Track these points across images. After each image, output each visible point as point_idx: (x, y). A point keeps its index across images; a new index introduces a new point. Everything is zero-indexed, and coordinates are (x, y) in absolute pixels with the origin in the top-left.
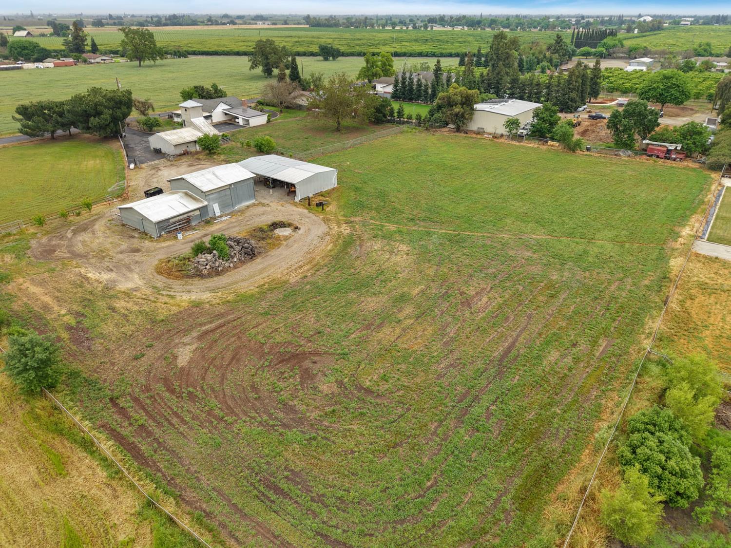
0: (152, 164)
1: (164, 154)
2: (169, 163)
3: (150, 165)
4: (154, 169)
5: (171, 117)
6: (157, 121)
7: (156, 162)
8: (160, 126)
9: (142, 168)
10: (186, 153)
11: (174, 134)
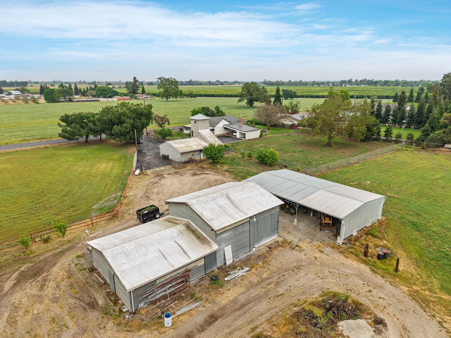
0: (157, 171)
1: (171, 160)
2: (174, 170)
3: (155, 171)
4: (158, 176)
5: (181, 130)
6: (170, 132)
7: (162, 168)
8: (171, 136)
9: (146, 174)
10: (190, 161)
11: (182, 142)
